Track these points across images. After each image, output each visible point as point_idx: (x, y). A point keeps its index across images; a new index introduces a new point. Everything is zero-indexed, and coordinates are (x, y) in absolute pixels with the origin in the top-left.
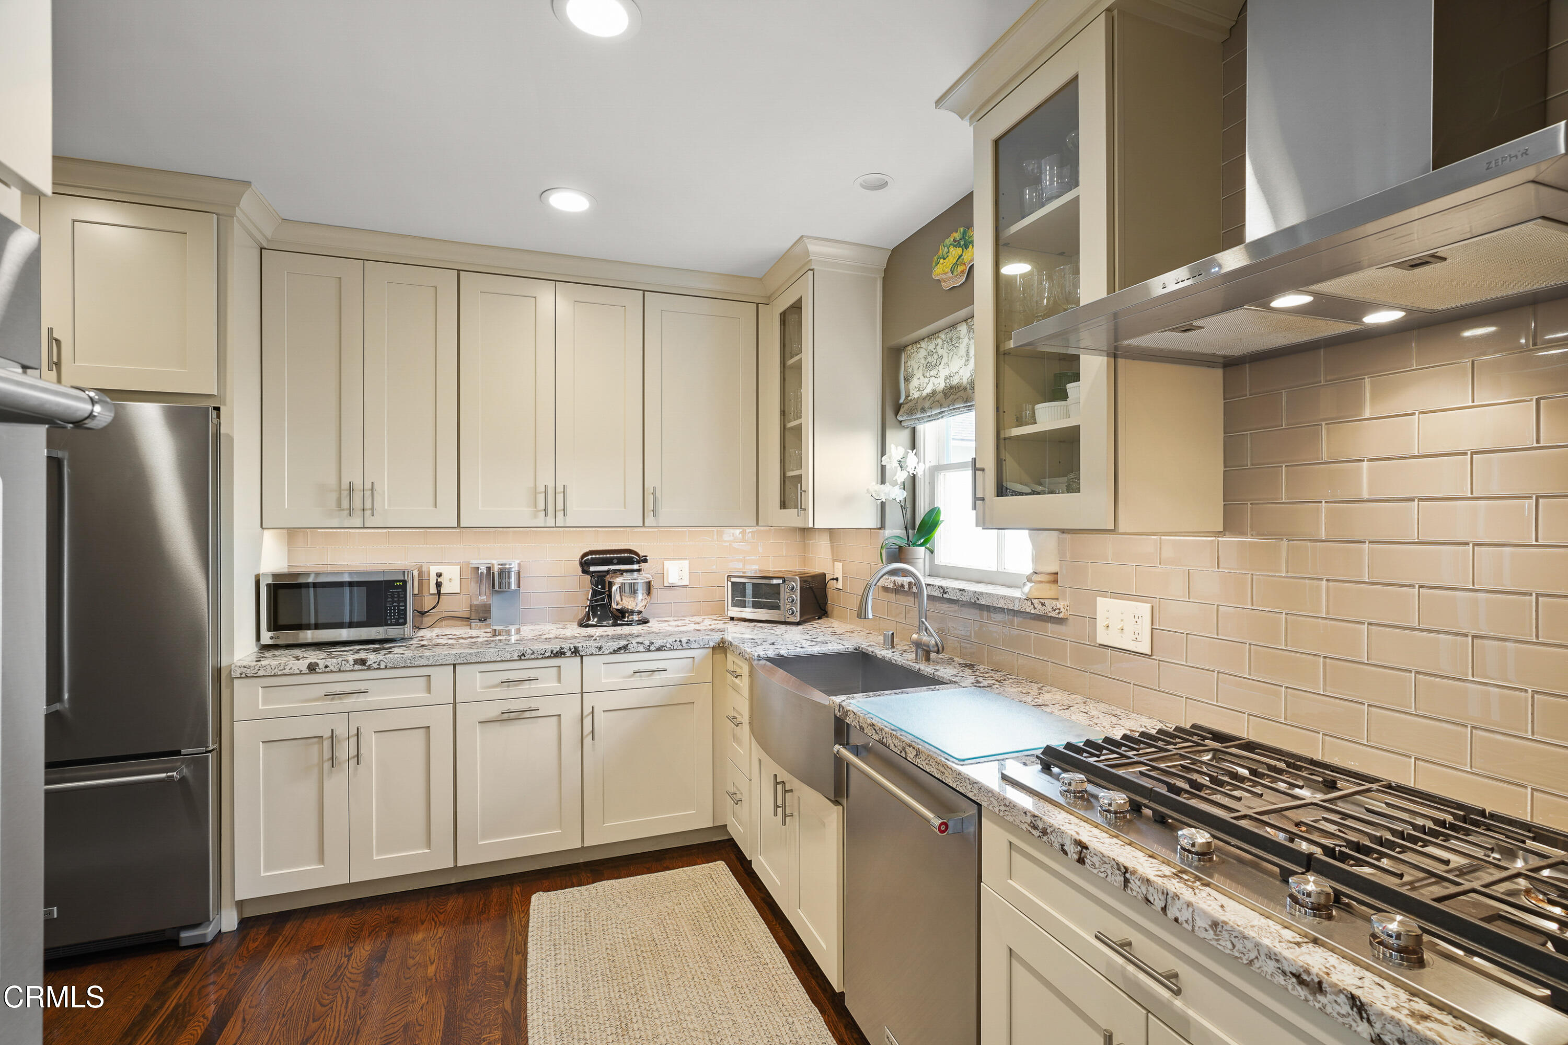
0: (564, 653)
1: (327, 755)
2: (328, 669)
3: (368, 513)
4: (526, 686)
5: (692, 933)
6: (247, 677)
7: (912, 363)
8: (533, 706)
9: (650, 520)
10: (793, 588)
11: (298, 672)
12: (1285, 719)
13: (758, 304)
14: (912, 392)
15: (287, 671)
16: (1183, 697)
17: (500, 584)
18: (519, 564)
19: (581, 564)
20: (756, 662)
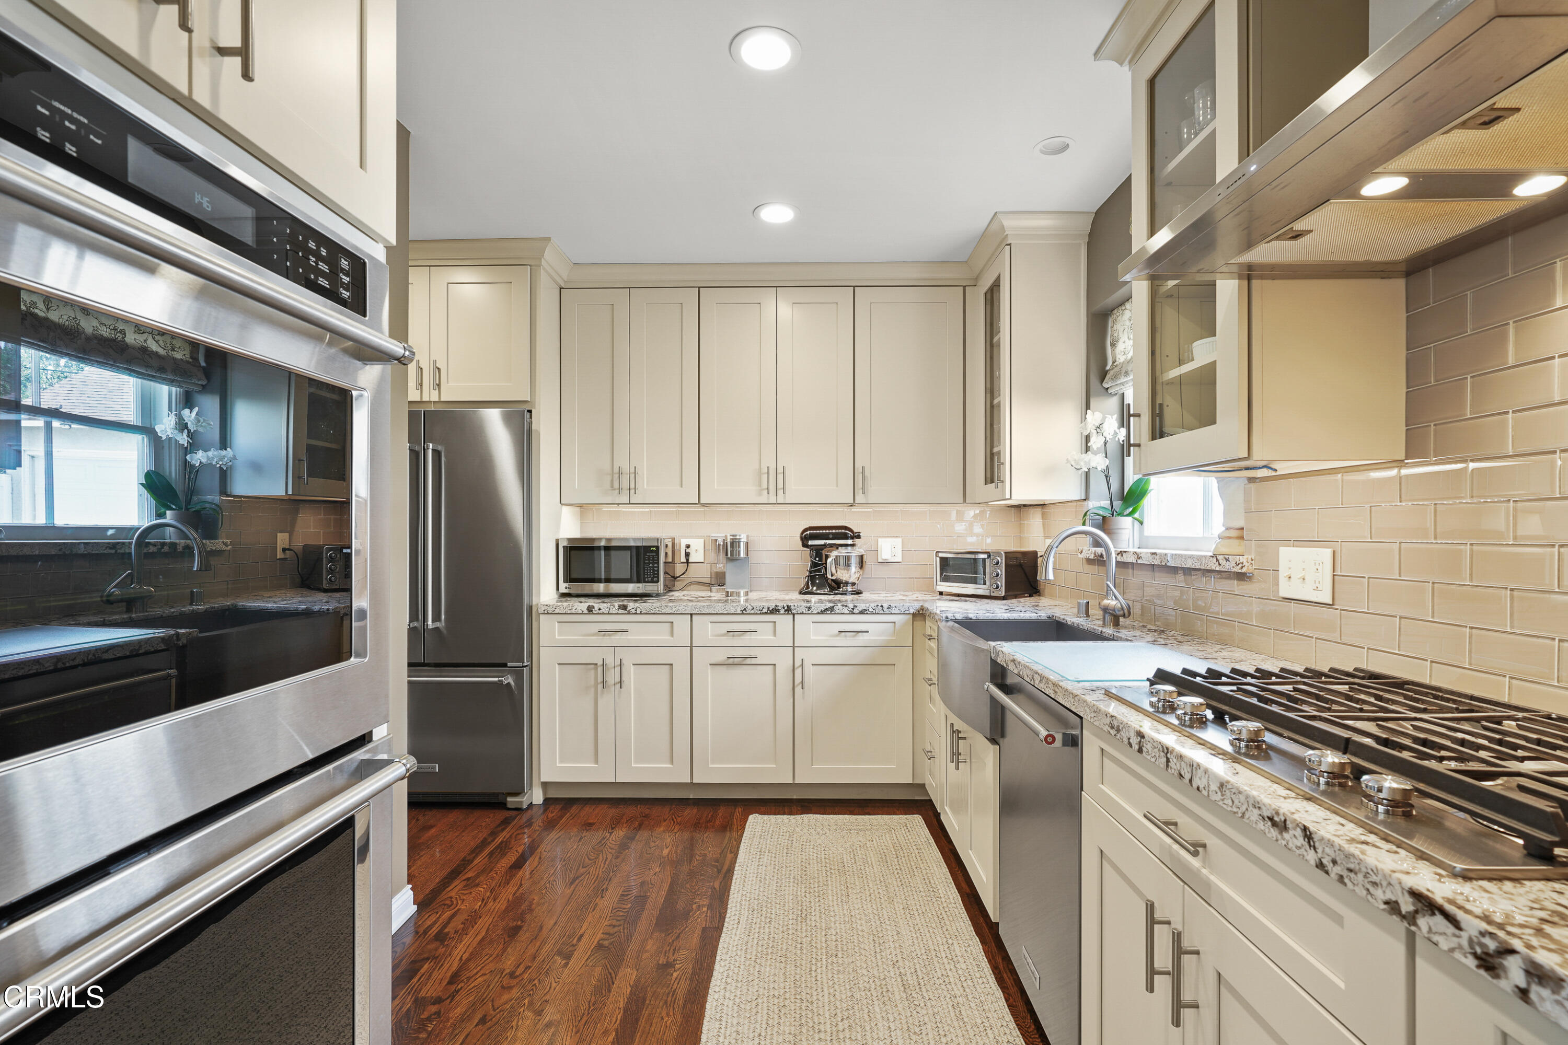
0: (778, 611)
1: (600, 679)
2: (600, 611)
3: (632, 491)
4: (747, 636)
5: (878, 863)
6: (548, 613)
7: (1118, 326)
8: (753, 655)
9: (860, 498)
10: (997, 563)
11: (581, 612)
12: (1470, 664)
13: (964, 287)
14: (1118, 356)
15: (573, 611)
16: (1364, 648)
17: (732, 552)
18: (748, 536)
19: (801, 538)
20: (944, 623)
